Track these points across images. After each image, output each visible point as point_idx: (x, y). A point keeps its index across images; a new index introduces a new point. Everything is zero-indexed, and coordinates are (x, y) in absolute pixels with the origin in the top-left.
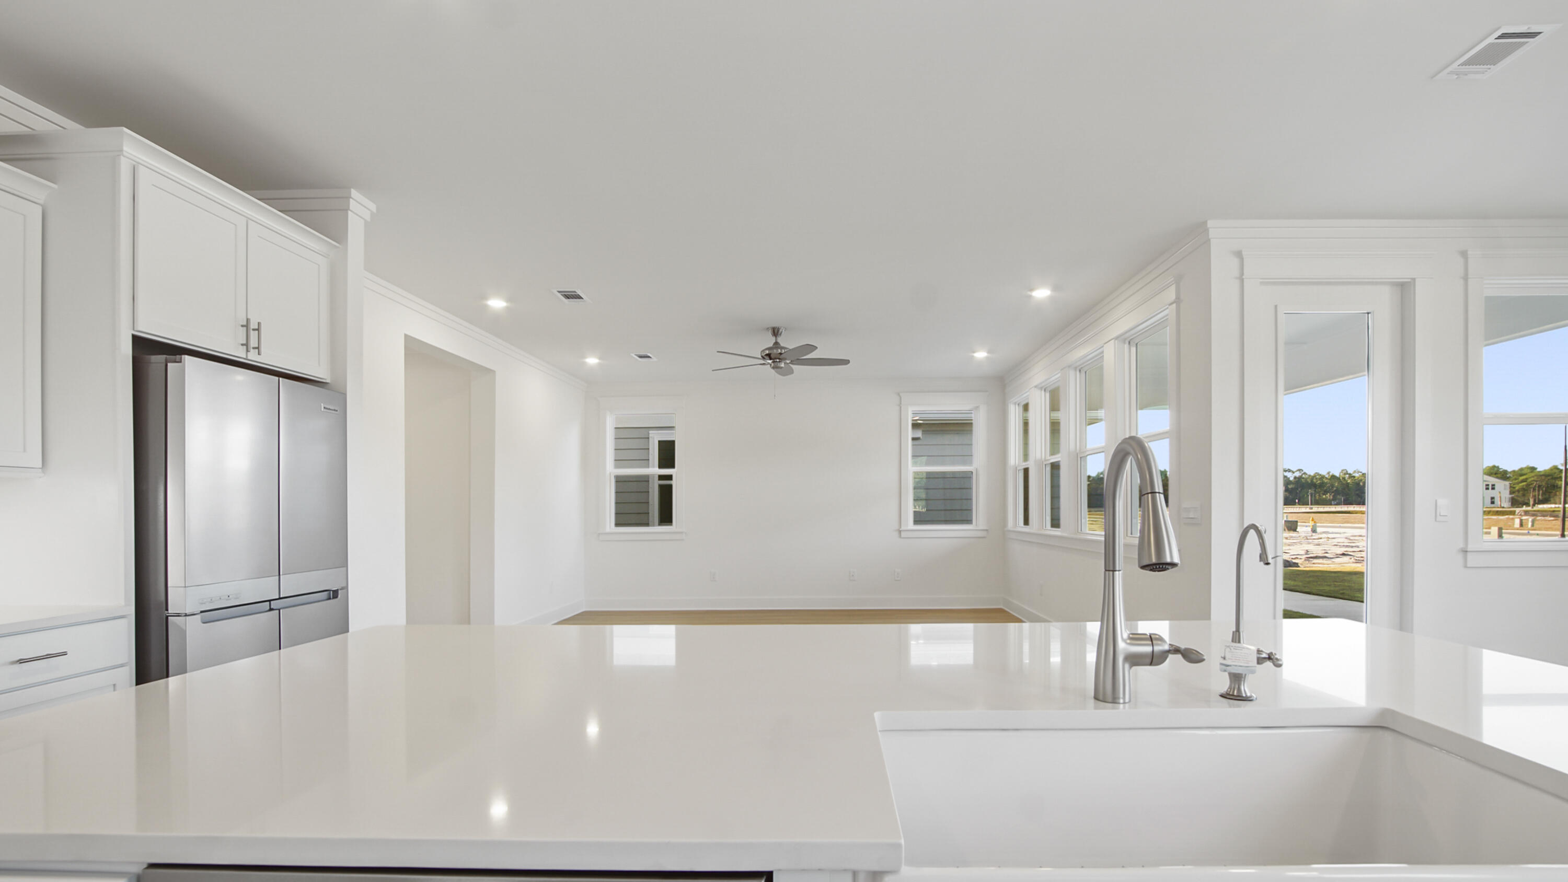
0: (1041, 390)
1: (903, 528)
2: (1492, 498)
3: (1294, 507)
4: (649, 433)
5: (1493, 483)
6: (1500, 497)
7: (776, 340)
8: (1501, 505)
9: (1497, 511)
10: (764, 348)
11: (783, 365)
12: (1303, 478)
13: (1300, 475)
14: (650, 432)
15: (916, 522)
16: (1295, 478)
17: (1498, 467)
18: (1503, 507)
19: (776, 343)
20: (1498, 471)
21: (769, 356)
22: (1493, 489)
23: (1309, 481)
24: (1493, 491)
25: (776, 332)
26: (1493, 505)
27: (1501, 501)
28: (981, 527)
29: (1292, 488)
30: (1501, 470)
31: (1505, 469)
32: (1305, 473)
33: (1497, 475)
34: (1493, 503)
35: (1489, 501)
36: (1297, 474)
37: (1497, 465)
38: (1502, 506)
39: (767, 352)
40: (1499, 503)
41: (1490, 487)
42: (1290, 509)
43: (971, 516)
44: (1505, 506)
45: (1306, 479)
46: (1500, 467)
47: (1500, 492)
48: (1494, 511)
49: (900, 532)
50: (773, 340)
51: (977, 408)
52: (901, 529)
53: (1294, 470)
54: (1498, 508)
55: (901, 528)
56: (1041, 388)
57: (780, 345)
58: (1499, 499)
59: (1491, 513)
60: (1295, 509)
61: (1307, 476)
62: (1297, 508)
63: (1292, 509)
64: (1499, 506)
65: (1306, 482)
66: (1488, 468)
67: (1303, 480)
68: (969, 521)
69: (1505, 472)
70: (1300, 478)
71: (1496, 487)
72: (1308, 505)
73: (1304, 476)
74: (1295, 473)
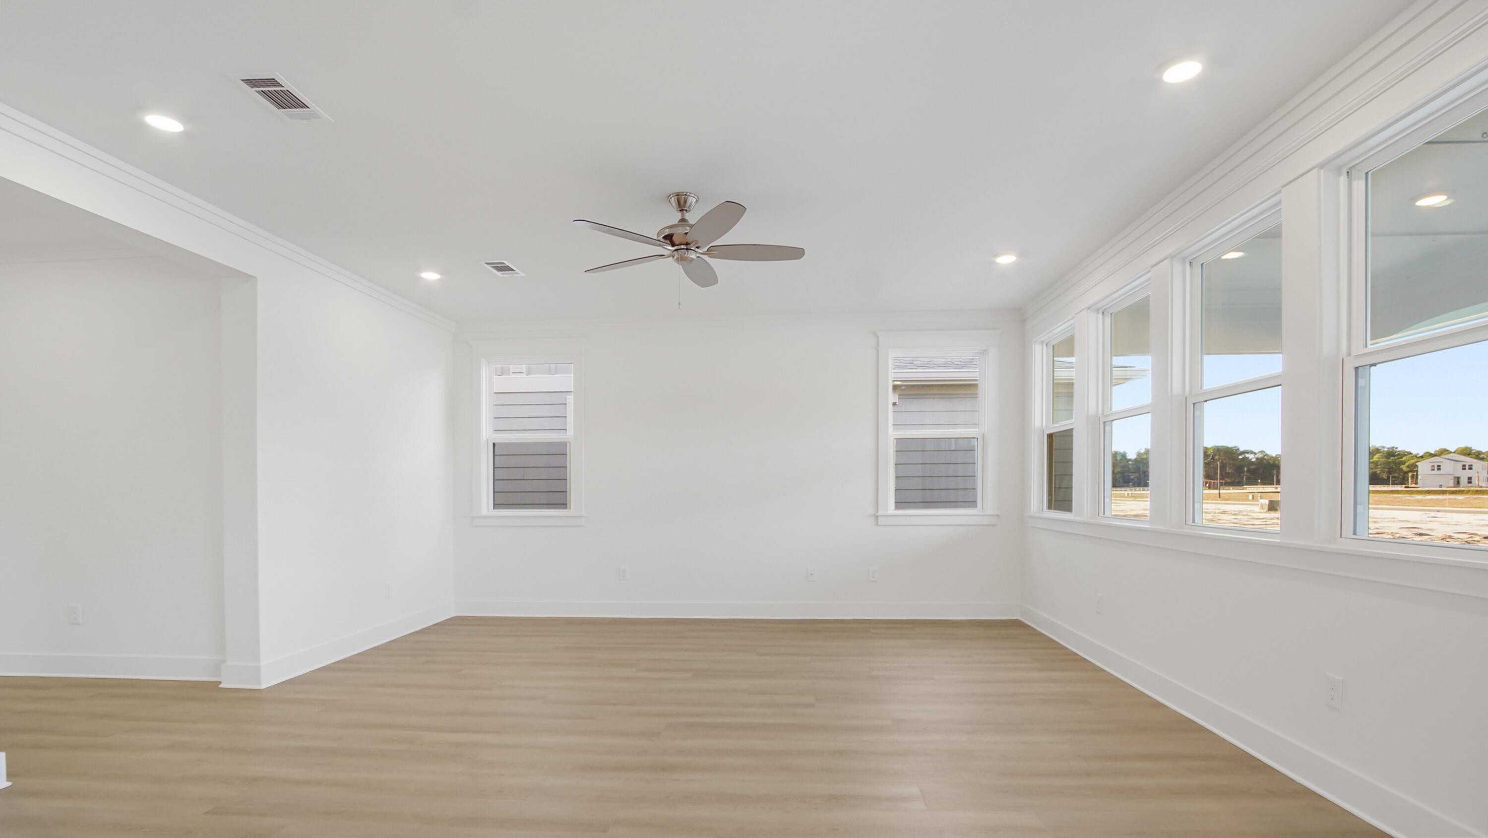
0: (1098, 313)
1: (880, 513)
2: (1470, 478)
3: (1257, 487)
4: (566, 399)
5: (1470, 464)
6: (1478, 477)
7: (683, 215)
8: (1478, 485)
9: (1477, 491)
10: (661, 228)
11: (693, 256)
12: (1265, 459)
13: (1262, 456)
14: (567, 397)
15: (899, 504)
16: (1257, 459)
17: (1470, 448)
18: (1481, 487)
19: (683, 220)
20: (1470, 452)
21: (669, 238)
22: (1470, 469)
23: (1271, 462)
24: (1470, 471)
25: (682, 205)
26: (1470, 485)
27: (1478, 481)
28: (989, 512)
29: (1254, 469)
30: (1474, 451)
31: (1479, 449)
32: (1266, 455)
33: (1471, 456)
34: (1470, 482)
35: (1466, 480)
36: (1260, 456)
37: (1469, 446)
38: (1480, 485)
39: (667, 232)
40: (1477, 482)
41: (1467, 467)
42: (1252, 489)
43: (975, 495)
44: (1483, 485)
45: (1268, 460)
46: (1473, 448)
47: (1478, 472)
48: (1473, 491)
49: (877, 517)
50: (679, 216)
51: (984, 352)
52: (877, 514)
53: (1256, 451)
54: (1476, 487)
55: (878, 512)
56: (1098, 310)
57: (688, 222)
58: (1477, 478)
59: (1471, 492)
60: (1258, 489)
61: (1269, 458)
62: (1260, 487)
63: (1255, 489)
64: (1477, 486)
65: (1269, 463)
66: (1460, 449)
67: (1265, 461)
68: (973, 503)
69: (1479, 453)
70: (1262, 459)
71: (1473, 467)
72: (1273, 484)
73: (1265, 457)
74: (1258, 454)
